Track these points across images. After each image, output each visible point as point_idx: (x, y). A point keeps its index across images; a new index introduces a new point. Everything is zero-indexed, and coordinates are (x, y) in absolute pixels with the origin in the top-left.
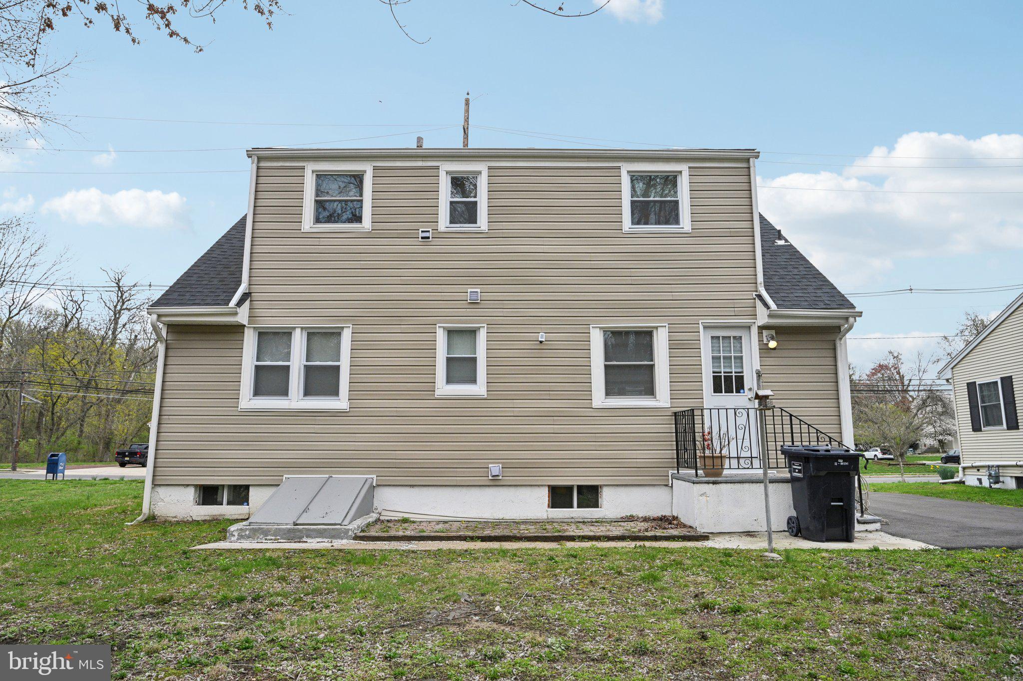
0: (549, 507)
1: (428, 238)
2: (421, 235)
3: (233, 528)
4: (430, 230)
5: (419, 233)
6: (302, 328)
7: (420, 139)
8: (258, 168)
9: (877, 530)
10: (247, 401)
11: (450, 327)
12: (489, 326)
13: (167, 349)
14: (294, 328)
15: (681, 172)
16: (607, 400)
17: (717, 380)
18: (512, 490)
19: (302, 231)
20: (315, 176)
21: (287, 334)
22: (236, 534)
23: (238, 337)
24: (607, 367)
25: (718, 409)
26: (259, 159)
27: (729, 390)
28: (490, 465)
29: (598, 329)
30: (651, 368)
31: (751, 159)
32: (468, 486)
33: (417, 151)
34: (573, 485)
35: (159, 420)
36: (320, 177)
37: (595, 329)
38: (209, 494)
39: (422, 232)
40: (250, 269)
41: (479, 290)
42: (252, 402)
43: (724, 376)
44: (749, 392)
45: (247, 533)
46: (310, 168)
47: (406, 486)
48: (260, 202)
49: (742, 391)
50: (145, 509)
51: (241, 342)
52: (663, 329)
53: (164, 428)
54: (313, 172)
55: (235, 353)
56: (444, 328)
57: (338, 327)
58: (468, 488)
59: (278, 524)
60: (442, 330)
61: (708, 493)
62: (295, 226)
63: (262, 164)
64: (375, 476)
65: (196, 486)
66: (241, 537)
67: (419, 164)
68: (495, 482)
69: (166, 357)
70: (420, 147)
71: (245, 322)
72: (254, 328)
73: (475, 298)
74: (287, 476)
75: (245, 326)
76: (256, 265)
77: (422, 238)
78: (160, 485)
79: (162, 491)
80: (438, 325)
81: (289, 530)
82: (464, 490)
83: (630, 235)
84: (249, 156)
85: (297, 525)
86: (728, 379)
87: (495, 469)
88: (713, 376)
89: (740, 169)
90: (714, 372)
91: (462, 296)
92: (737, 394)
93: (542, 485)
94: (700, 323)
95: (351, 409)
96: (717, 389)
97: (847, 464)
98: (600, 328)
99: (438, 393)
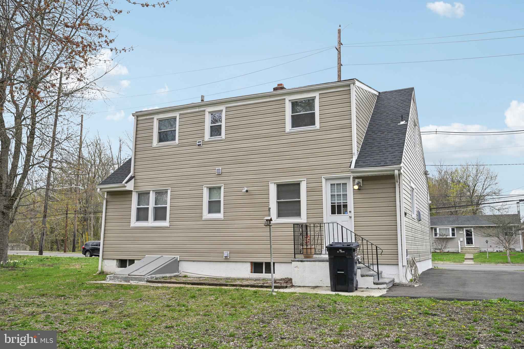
0: (251, 272)
1: (200, 145)
2: (198, 144)
3: (108, 276)
4: (201, 141)
5: (197, 143)
6: (153, 191)
7: (202, 97)
8: (137, 121)
9: (384, 288)
10: (134, 223)
11: (210, 187)
12: (225, 185)
13: (107, 202)
14: (150, 191)
15: (315, 97)
16: (278, 219)
17: (333, 207)
18: (234, 264)
19: (153, 147)
20: (158, 121)
21: (148, 193)
22: (109, 278)
23: (129, 196)
24: (278, 203)
25: (333, 223)
26: (137, 117)
27: (339, 212)
28: (224, 252)
29: (273, 184)
30: (299, 202)
31: (351, 85)
32: (216, 261)
33: (202, 103)
34: (263, 262)
35: (104, 232)
36: (160, 121)
37: (271, 184)
38: (123, 263)
39: (198, 142)
40: (134, 166)
41: (221, 168)
42: (136, 223)
43: (337, 205)
44: (349, 213)
45: (112, 278)
46: (156, 117)
47: (192, 261)
48: (138, 136)
49: (346, 213)
50: (99, 269)
51: (130, 198)
52: (304, 181)
53: (106, 235)
54: (157, 119)
55: (129, 203)
56: (207, 187)
57: (166, 189)
58: (216, 262)
59: (123, 275)
60: (206, 188)
61: (298, 266)
62: (150, 145)
63: (139, 119)
64: (179, 256)
65: (117, 260)
66: (110, 279)
67: (197, 110)
68: (227, 260)
69: (106, 205)
70: (202, 100)
71: (132, 189)
72: (136, 191)
73: (219, 172)
74: (147, 256)
75: (132, 191)
76: (137, 164)
77: (198, 145)
78: (105, 259)
79: (105, 261)
80: (204, 186)
81: (126, 277)
82: (214, 263)
83: (290, 134)
84: (133, 116)
85: (129, 275)
86: (339, 206)
87: (226, 254)
88: (331, 205)
89: (346, 91)
90: (332, 203)
91: (213, 172)
92: (344, 215)
93: (247, 262)
94: (323, 178)
95: (170, 226)
96: (333, 212)
97: (344, 252)
98: (274, 183)
99: (204, 218)
